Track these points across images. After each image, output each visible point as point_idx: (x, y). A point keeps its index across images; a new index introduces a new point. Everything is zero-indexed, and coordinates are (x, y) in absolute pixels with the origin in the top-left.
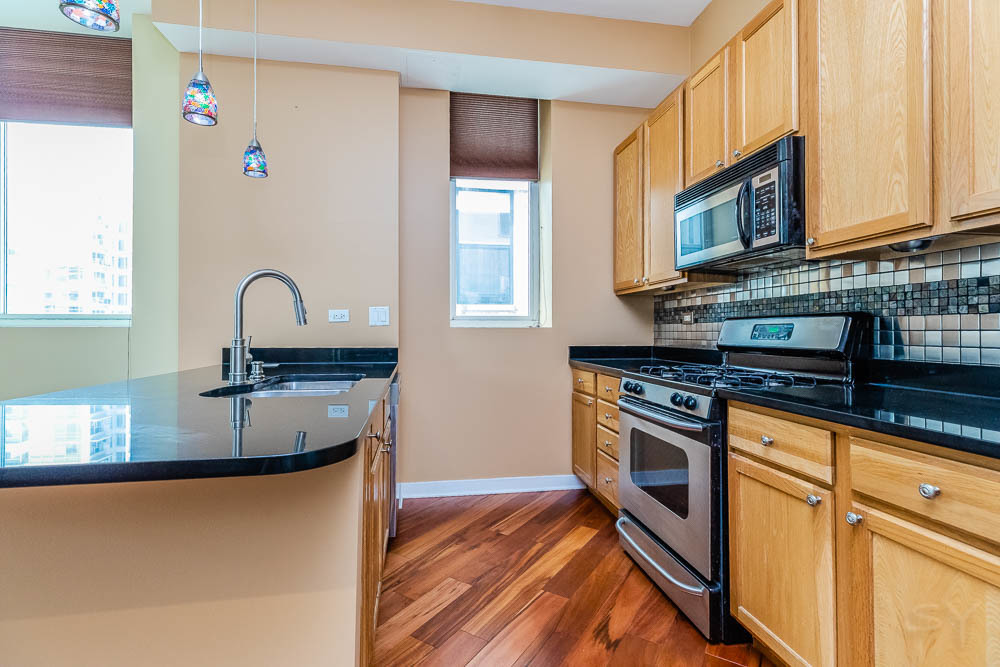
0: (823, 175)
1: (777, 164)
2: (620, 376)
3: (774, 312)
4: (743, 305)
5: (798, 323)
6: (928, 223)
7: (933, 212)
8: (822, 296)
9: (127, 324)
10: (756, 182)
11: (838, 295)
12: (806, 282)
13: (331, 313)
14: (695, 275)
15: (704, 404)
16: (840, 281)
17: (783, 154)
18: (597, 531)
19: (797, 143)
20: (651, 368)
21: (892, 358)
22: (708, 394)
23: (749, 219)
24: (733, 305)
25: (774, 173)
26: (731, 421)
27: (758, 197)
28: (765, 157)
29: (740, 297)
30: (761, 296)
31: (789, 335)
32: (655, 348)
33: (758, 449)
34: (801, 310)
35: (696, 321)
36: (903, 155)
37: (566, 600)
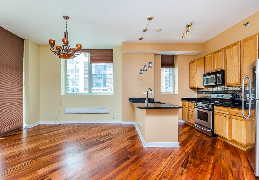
0: (227, 76)
1: (221, 73)
2: (194, 102)
3: (220, 93)
4: (215, 91)
5: (224, 95)
6: (240, 84)
7: (241, 83)
8: (228, 91)
9: (113, 94)
10: (218, 75)
11: (230, 91)
12: (226, 88)
13: (144, 92)
14: (207, 87)
15: (210, 106)
16: (230, 89)
17: (222, 72)
18: (190, 128)
19: (224, 71)
20: (200, 101)
21: (238, 100)
22: (211, 105)
23: (216, 80)
24: (213, 91)
25: (220, 75)
26: (214, 108)
27: (218, 77)
28: (219, 72)
29: (214, 90)
30: (218, 90)
31: (223, 97)
32: (197, 98)
33: (218, 111)
34: (225, 93)
35: (206, 93)
36: (237, 76)
37: (189, 134)
